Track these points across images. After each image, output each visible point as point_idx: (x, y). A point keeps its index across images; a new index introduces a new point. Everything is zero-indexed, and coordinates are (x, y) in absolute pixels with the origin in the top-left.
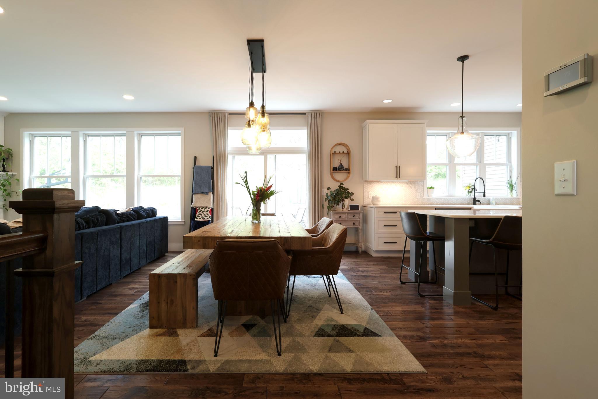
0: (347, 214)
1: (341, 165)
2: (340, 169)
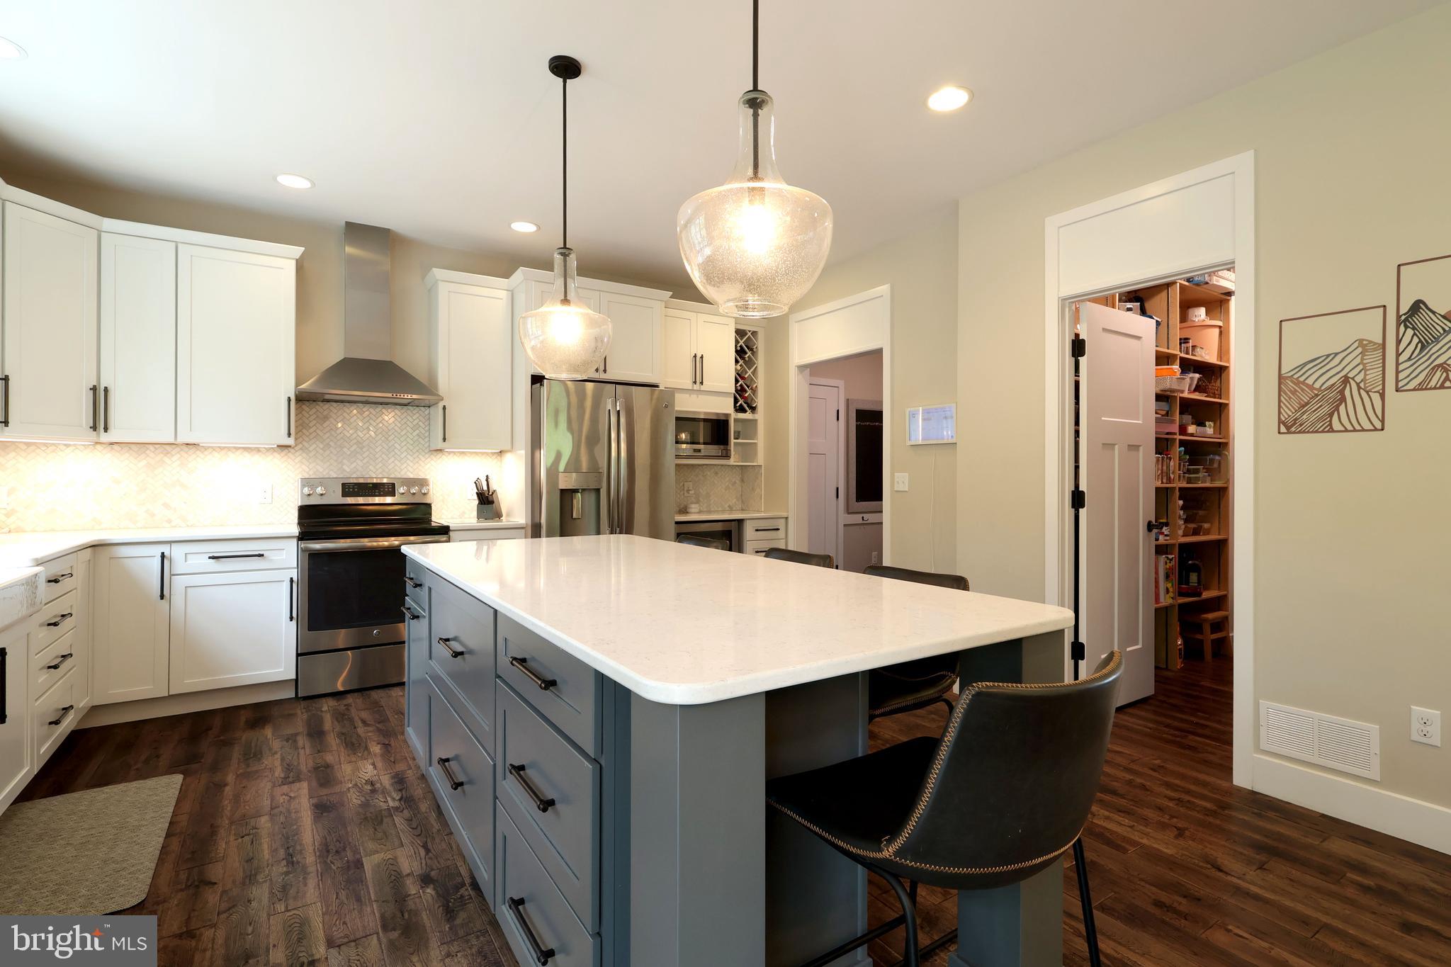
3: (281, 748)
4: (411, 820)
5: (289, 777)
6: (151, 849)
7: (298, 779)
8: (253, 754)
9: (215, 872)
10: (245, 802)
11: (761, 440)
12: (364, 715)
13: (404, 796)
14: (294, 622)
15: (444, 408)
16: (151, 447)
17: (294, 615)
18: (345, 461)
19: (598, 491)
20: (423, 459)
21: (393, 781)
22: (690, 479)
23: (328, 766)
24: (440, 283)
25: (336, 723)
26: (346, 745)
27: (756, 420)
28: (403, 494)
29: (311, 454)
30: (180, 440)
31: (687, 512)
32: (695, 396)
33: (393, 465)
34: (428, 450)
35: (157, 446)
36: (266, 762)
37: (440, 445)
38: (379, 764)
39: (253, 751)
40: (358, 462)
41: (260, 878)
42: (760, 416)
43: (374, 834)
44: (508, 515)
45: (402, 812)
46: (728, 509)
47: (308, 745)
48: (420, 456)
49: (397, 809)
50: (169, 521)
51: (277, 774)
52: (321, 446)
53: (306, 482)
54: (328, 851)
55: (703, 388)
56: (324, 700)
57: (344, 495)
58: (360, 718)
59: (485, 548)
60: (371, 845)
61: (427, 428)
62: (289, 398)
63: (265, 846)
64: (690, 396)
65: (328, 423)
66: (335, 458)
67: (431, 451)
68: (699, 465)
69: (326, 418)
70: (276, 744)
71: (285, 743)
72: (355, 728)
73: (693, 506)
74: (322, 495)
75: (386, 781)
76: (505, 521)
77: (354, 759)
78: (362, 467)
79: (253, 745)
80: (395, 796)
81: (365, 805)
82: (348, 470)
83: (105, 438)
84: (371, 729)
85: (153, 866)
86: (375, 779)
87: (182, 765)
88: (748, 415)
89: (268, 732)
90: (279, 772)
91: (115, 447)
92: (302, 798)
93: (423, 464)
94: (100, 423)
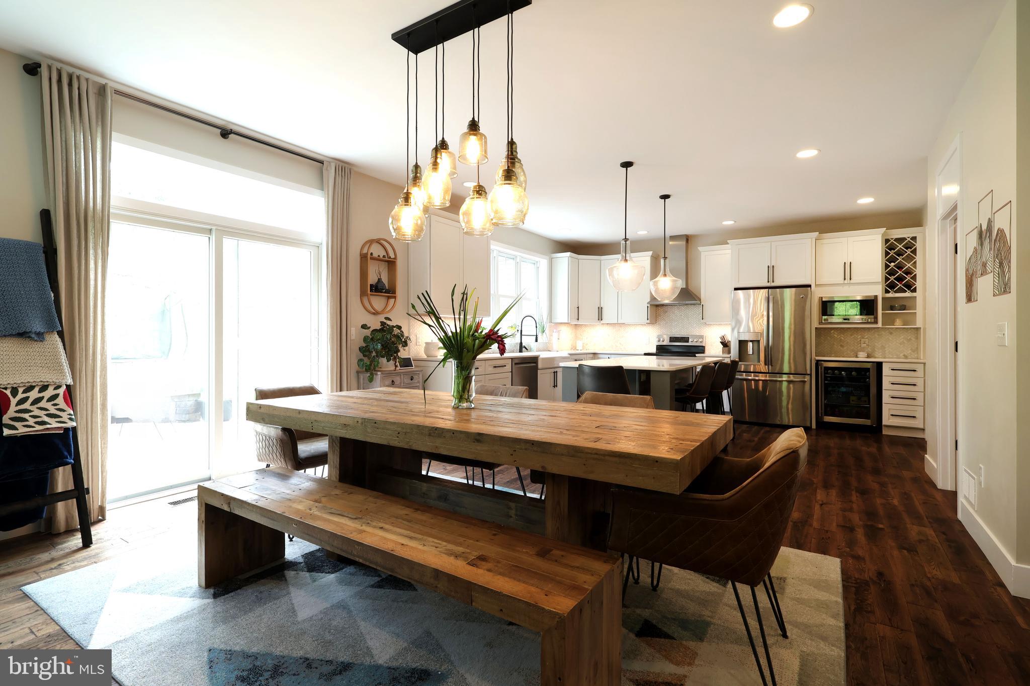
0: (402, 376)
1: (379, 280)
2: (377, 288)
11: (919, 311)
15: (703, 305)
16: (615, 324)
18: (672, 328)
20: (701, 327)
22: (866, 337)
24: (702, 252)
27: (916, 297)
28: (692, 342)
29: (661, 326)
30: (620, 322)
32: (843, 287)
33: (687, 329)
40: (676, 328)
42: (918, 294)
46: (903, 357)
52: (665, 323)
53: (660, 336)
55: (852, 281)
57: (670, 342)
62: (648, 306)
66: (668, 327)
68: (868, 328)
69: (666, 312)
74: (666, 341)
78: (677, 331)
82: (673, 332)
83: (602, 322)
88: (908, 294)
93: (703, 329)
94: (600, 318)
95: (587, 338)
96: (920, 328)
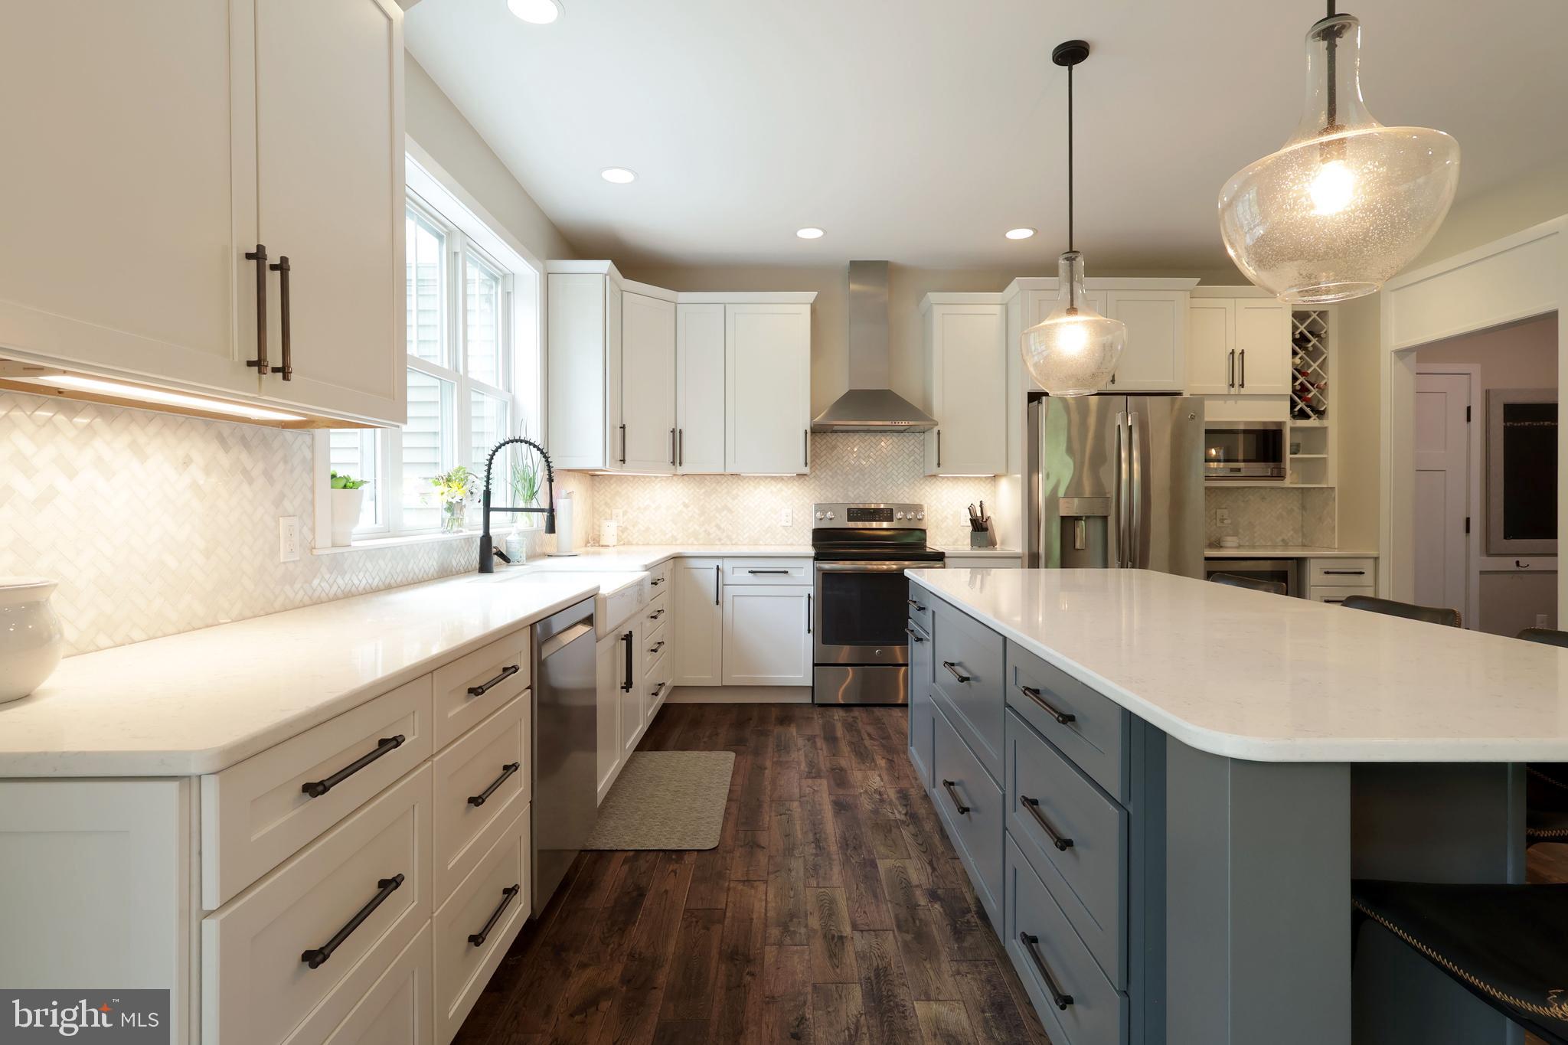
3: (804, 746)
4: (917, 836)
5: (811, 772)
6: (719, 808)
7: (818, 776)
8: (783, 747)
9: (763, 838)
10: (781, 786)
11: (1333, 453)
12: (870, 729)
13: (909, 812)
14: (811, 634)
15: (939, 433)
16: (708, 477)
17: (811, 628)
18: (850, 488)
19: (1105, 518)
20: (919, 485)
21: (899, 795)
22: (1224, 506)
23: (842, 769)
24: (935, 307)
25: (846, 731)
26: (857, 754)
27: (1325, 428)
28: (900, 519)
29: (822, 482)
30: (729, 471)
31: (1221, 547)
32: (1233, 402)
33: (891, 491)
34: (921, 476)
35: (712, 477)
36: (793, 756)
37: (935, 470)
38: (886, 778)
39: (783, 744)
40: (861, 488)
41: (796, 853)
42: (1330, 422)
43: (885, 840)
44: (1003, 543)
45: (908, 826)
46: (1281, 543)
47: (824, 747)
48: (916, 482)
49: (903, 822)
50: (720, 540)
51: (802, 767)
52: (830, 474)
53: (819, 507)
54: (847, 845)
55: (1243, 391)
56: (835, 710)
57: (850, 519)
58: (866, 731)
59: (979, 577)
60: (882, 850)
61: (922, 454)
62: (806, 431)
63: (798, 827)
64: (1225, 403)
65: (835, 451)
66: (841, 485)
67: (925, 476)
68: (1238, 488)
69: (834, 447)
70: (800, 742)
71: (806, 741)
72: (862, 739)
73: (1229, 539)
74: (831, 519)
75: (892, 794)
76: (999, 549)
77: (863, 768)
78: (864, 493)
79: (783, 738)
80: (901, 810)
81: (876, 812)
82: (852, 496)
83: (680, 470)
84: (876, 743)
85: (721, 820)
86: (882, 789)
87: (736, 744)
88: (1313, 422)
89: (793, 730)
90: (803, 766)
91: (685, 477)
92: (823, 793)
93: (918, 490)
94: (677, 459)
95: (625, 513)
96: (1332, 489)
